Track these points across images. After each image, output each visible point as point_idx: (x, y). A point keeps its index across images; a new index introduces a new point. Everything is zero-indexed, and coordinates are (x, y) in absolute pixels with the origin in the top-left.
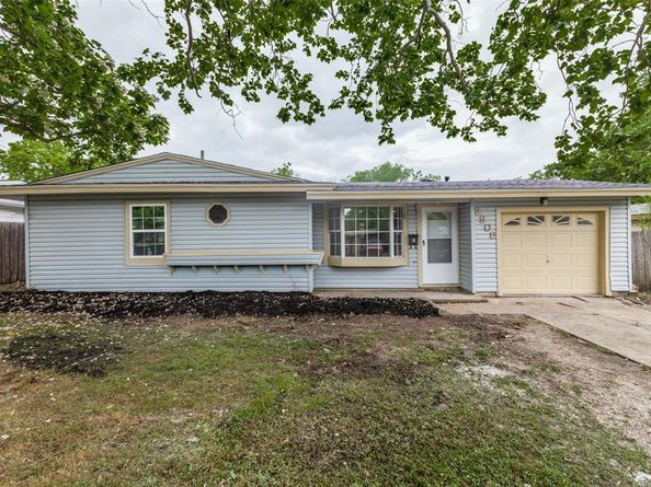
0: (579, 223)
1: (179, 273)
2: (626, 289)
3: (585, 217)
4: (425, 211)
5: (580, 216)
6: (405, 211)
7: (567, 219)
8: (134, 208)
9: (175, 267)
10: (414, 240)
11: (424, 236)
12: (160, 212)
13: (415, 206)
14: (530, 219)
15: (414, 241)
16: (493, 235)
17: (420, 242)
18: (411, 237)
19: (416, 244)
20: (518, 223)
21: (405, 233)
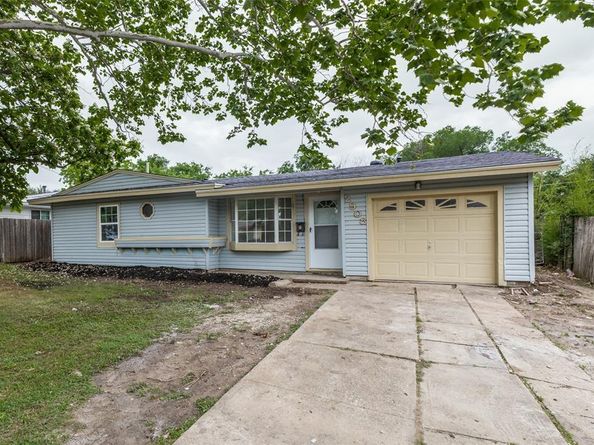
0: (468, 206)
1: (127, 253)
2: (526, 279)
3: (476, 199)
4: (311, 200)
5: (469, 198)
6: (293, 201)
7: (453, 202)
8: (103, 209)
9: (124, 249)
10: (302, 227)
11: (311, 223)
12: (115, 211)
13: (303, 195)
14: (408, 204)
15: (300, 228)
16: (364, 222)
17: (307, 229)
18: (298, 224)
19: (303, 230)
20: (395, 209)
21: (293, 221)
